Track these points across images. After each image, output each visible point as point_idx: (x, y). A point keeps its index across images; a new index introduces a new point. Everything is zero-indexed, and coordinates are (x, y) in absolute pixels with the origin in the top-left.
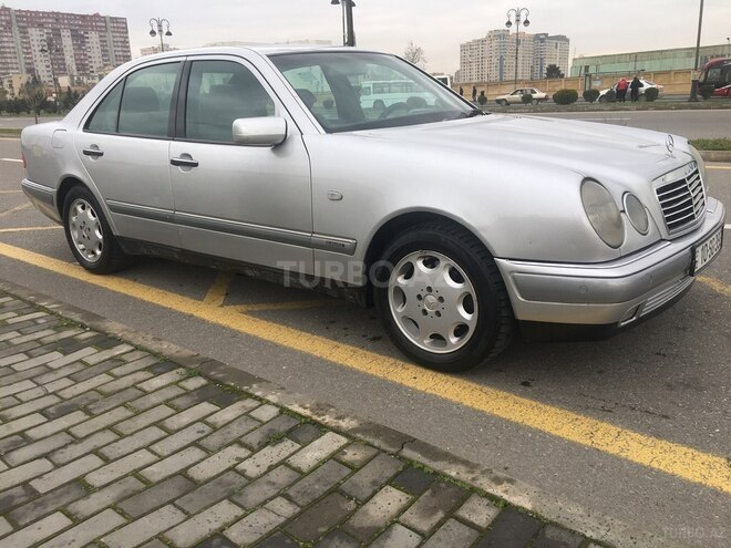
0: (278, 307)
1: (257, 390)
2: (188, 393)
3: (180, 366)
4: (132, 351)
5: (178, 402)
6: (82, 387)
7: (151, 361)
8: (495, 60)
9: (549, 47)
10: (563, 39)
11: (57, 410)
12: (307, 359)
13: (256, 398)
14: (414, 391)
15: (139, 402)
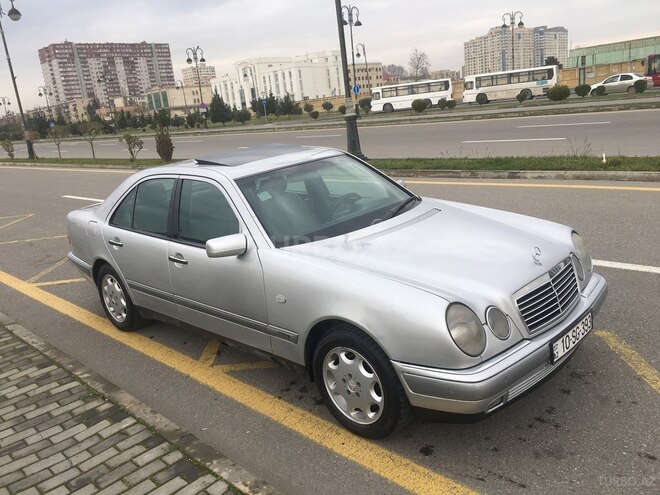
0: (255, 366)
1: (216, 467)
2: (168, 467)
3: (165, 440)
4: (135, 424)
5: (160, 477)
6: (97, 460)
7: (146, 435)
8: (497, 54)
9: (548, 39)
10: (562, 30)
11: (78, 482)
12: (267, 422)
13: (214, 474)
14: (340, 458)
15: (133, 475)
